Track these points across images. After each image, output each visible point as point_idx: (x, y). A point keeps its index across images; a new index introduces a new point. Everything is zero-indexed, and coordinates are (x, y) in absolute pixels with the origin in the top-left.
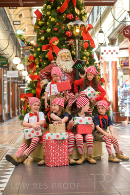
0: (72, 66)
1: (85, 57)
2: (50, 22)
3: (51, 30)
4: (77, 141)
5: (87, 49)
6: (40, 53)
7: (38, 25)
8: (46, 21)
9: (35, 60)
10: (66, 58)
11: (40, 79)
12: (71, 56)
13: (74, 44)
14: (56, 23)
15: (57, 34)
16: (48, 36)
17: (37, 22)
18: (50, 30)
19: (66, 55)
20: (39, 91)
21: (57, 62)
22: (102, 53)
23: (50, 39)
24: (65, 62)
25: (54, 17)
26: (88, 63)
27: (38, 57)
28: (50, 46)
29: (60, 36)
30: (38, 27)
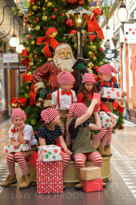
0: (72, 66)
1: (90, 53)
2: (46, 7)
3: (48, 18)
4: (77, 161)
5: (93, 42)
6: (35, 48)
7: (32, 10)
8: (42, 6)
9: (29, 55)
10: (66, 55)
11: (34, 81)
12: (71, 52)
13: (75, 38)
14: (54, 8)
15: (55, 23)
16: (44, 25)
17: (31, 6)
18: (46, 17)
19: (66, 52)
20: (34, 96)
21: (55, 61)
22: (127, 33)
23: (47, 29)
24: (64, 61)
25: (52, 2)
26: (95, 58)
27: (33, 52)
28: (47, 38)
29: (60, 26)
30: (33, 13)
